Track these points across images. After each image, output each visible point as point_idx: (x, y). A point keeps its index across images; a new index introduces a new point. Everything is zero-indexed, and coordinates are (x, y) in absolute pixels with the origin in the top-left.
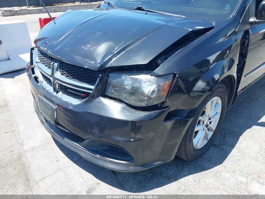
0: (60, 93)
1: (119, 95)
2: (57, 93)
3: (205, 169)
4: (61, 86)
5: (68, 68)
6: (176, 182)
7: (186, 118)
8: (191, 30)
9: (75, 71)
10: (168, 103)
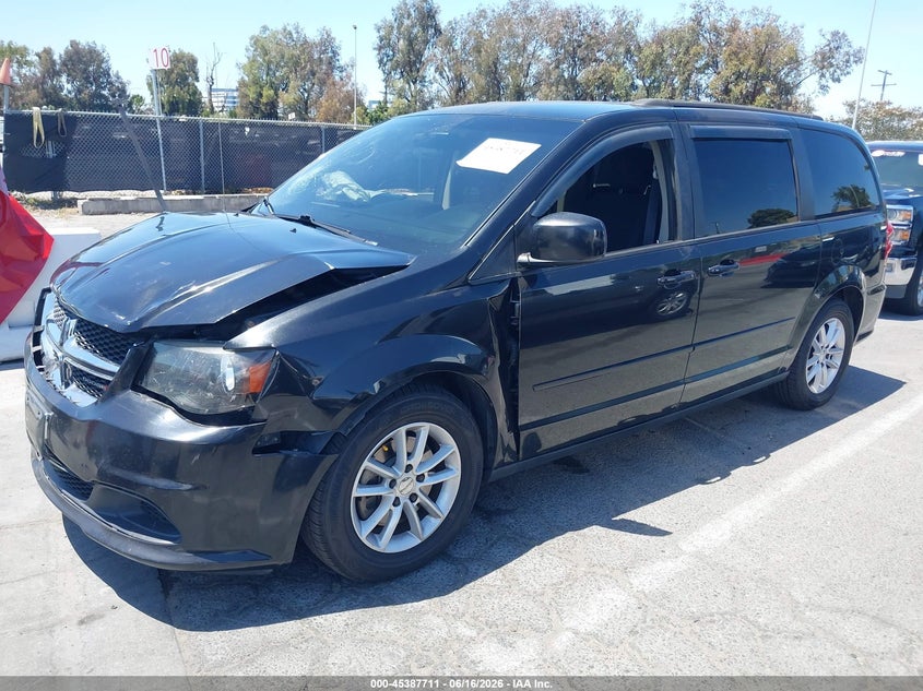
0: (73, 386)
1: (164, 389)
2: (66, 387)
3: (393, 603)
4: (75, 370)
5: (89, 330)
6: (302, 621)
7: (321, 453)
8: (332, 268)
9: (97, 337)
10: (263, 412)
